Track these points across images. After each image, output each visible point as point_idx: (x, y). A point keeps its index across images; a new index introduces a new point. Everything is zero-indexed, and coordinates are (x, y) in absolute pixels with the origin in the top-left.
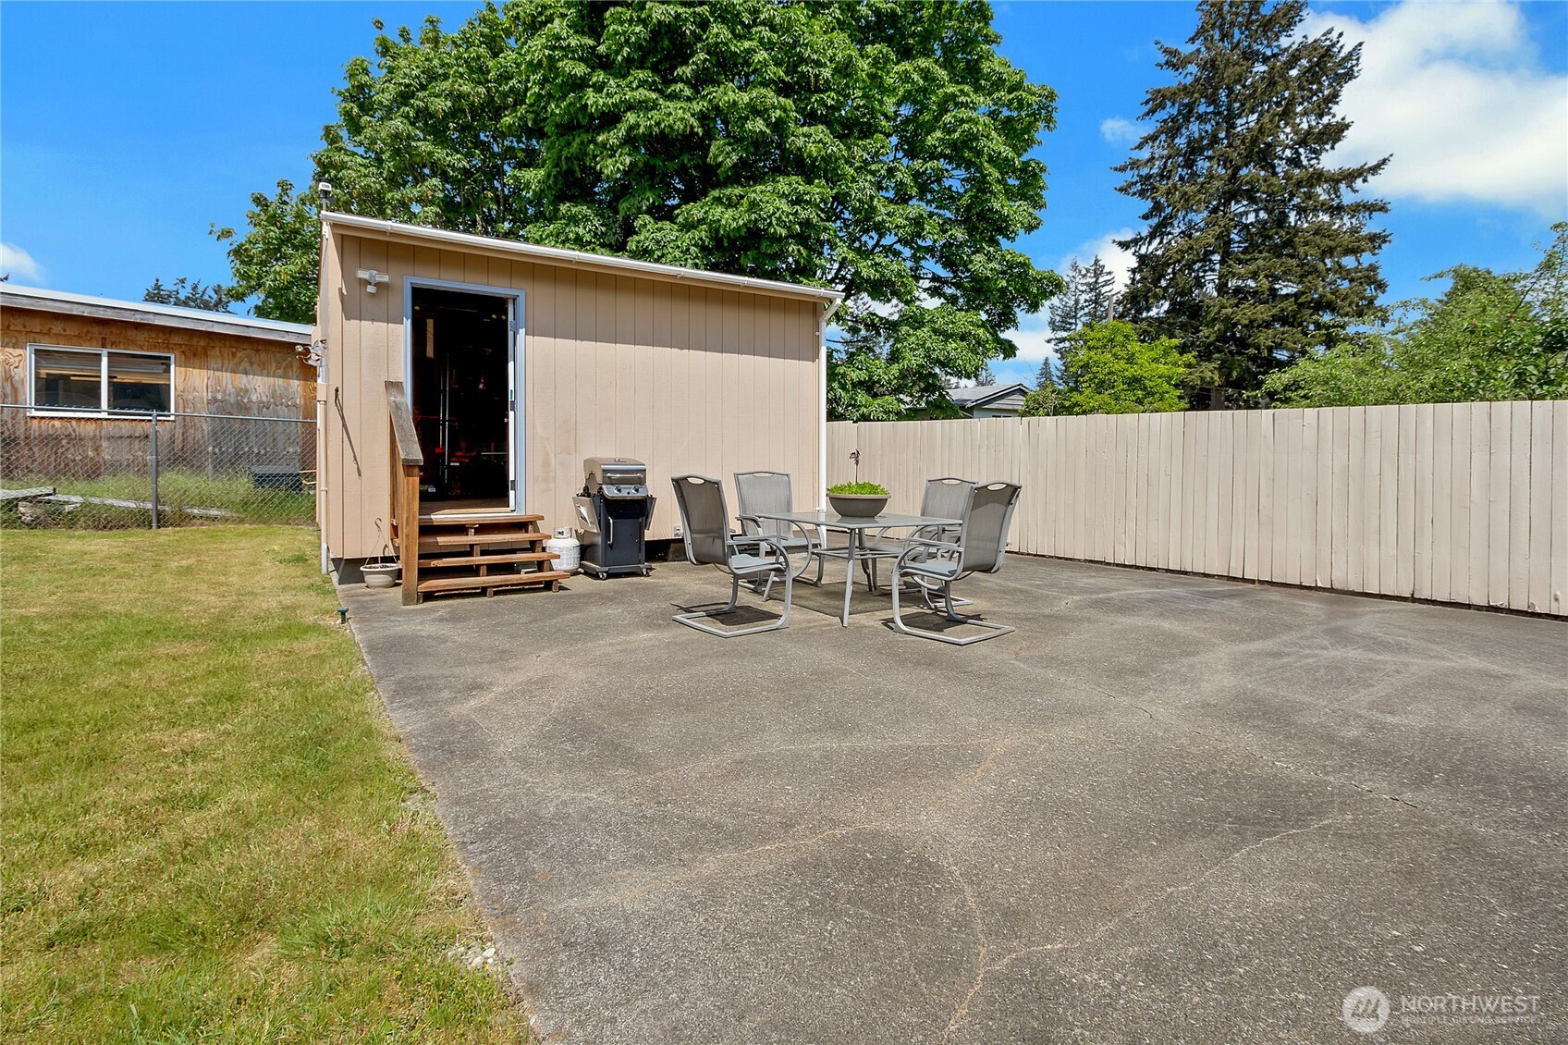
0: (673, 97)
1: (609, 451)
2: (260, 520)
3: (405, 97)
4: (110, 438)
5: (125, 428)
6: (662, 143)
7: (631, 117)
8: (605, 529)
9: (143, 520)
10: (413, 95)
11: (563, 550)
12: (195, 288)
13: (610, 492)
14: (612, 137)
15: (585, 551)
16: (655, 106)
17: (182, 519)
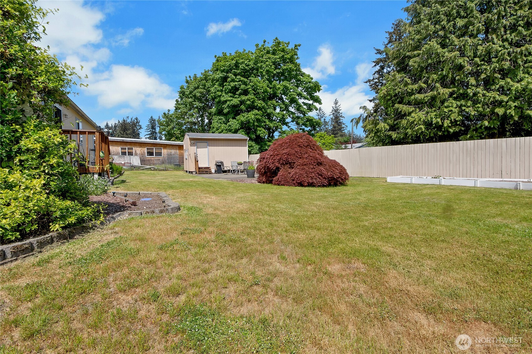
0: (236, 98)
1: (219, 159)
2: (176, 170)
3: (191, 93)
4: (155, 160)
5: (157, 158)
6: (234, 106)
7: (228, 103)
8: (217, 168)
9: (164, 170)
10: (192, 92)
11: (213, 171)
12: (132, 119)
13: (217, 164)
14: (225, 106)
15: (215, 171)
16: (232, 100)
17: (168, 170)
